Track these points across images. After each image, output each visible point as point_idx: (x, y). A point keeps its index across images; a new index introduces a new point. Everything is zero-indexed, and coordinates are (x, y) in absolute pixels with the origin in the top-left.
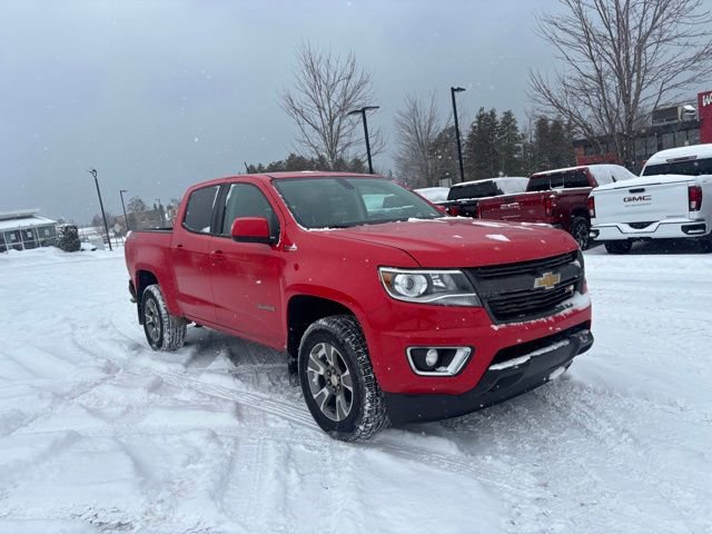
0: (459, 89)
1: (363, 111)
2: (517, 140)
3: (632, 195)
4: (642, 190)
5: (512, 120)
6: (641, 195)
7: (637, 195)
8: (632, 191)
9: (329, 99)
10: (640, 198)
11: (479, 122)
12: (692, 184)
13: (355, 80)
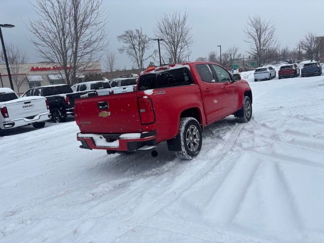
3: (26, 105)
4: (30, 102)
6: (30, 104)
7: (28, 105)
8: (25, 103)
10: (30, 106)
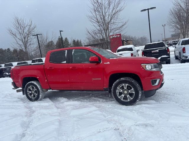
0: (62, 31)
1: (37, 35)
2: (69, 45)
4: (122, 54)
5: (67, 40)
6: (122, 55)
8: (120, 55)
9: (23, 32)
11: (59, 40)
12: (131, 53)
13: (32, 26)
